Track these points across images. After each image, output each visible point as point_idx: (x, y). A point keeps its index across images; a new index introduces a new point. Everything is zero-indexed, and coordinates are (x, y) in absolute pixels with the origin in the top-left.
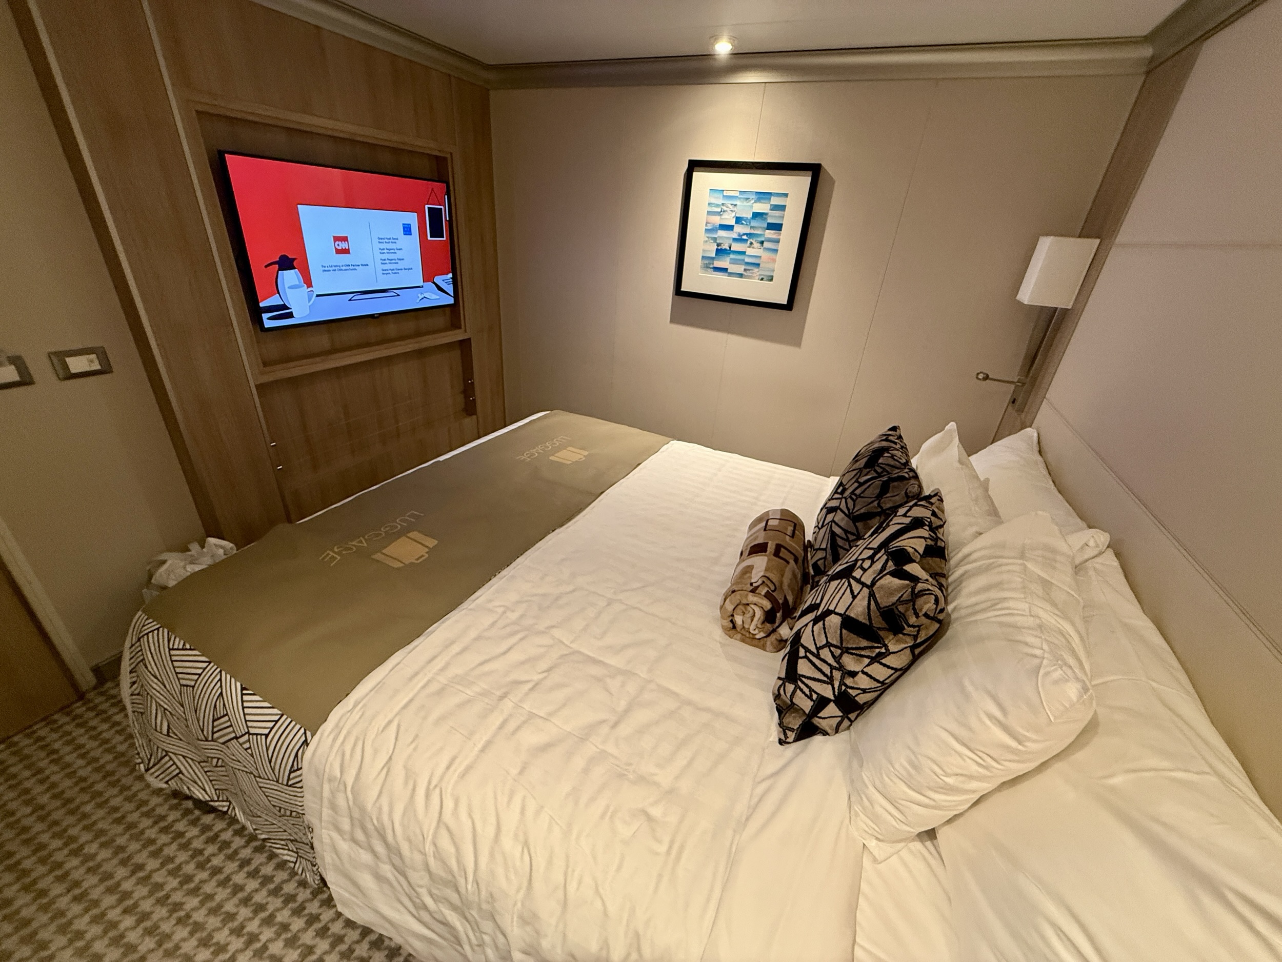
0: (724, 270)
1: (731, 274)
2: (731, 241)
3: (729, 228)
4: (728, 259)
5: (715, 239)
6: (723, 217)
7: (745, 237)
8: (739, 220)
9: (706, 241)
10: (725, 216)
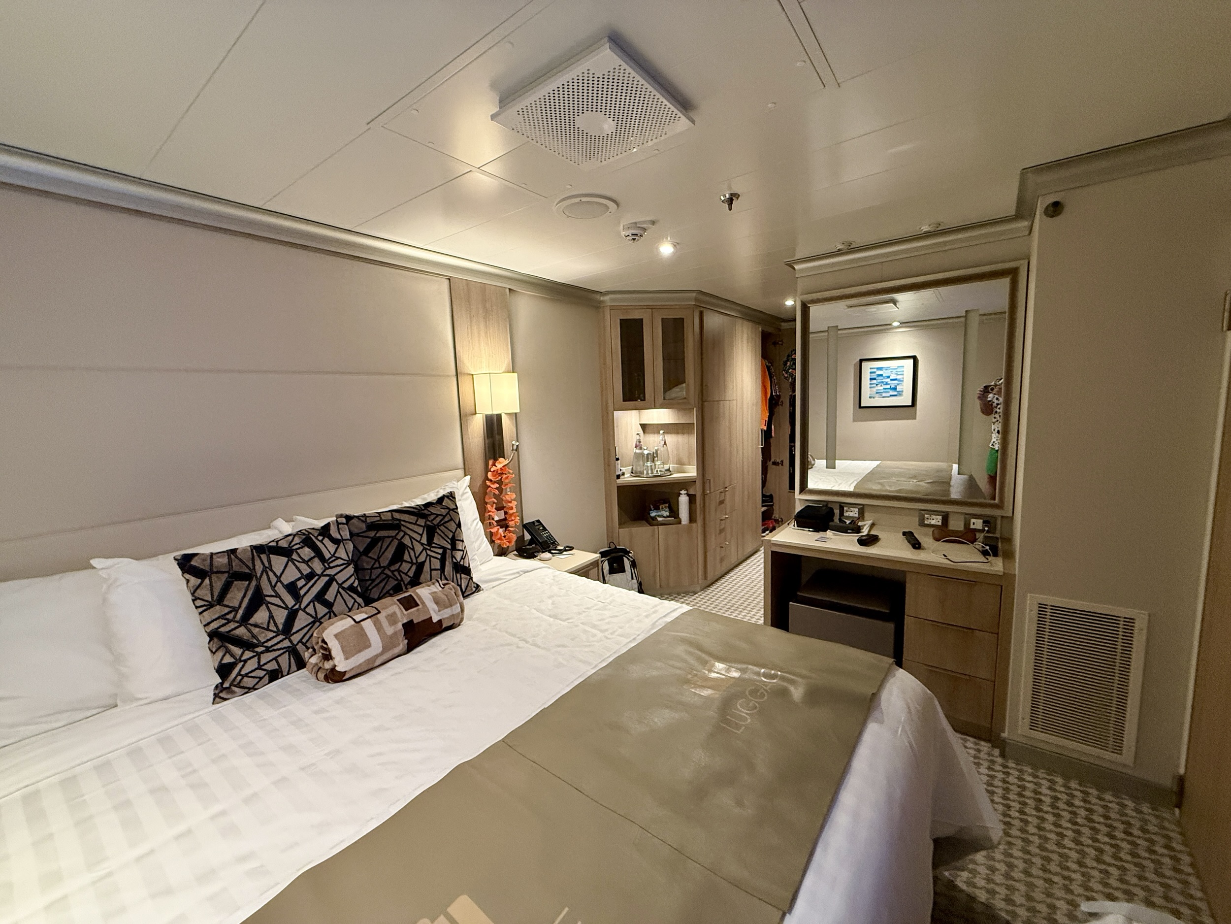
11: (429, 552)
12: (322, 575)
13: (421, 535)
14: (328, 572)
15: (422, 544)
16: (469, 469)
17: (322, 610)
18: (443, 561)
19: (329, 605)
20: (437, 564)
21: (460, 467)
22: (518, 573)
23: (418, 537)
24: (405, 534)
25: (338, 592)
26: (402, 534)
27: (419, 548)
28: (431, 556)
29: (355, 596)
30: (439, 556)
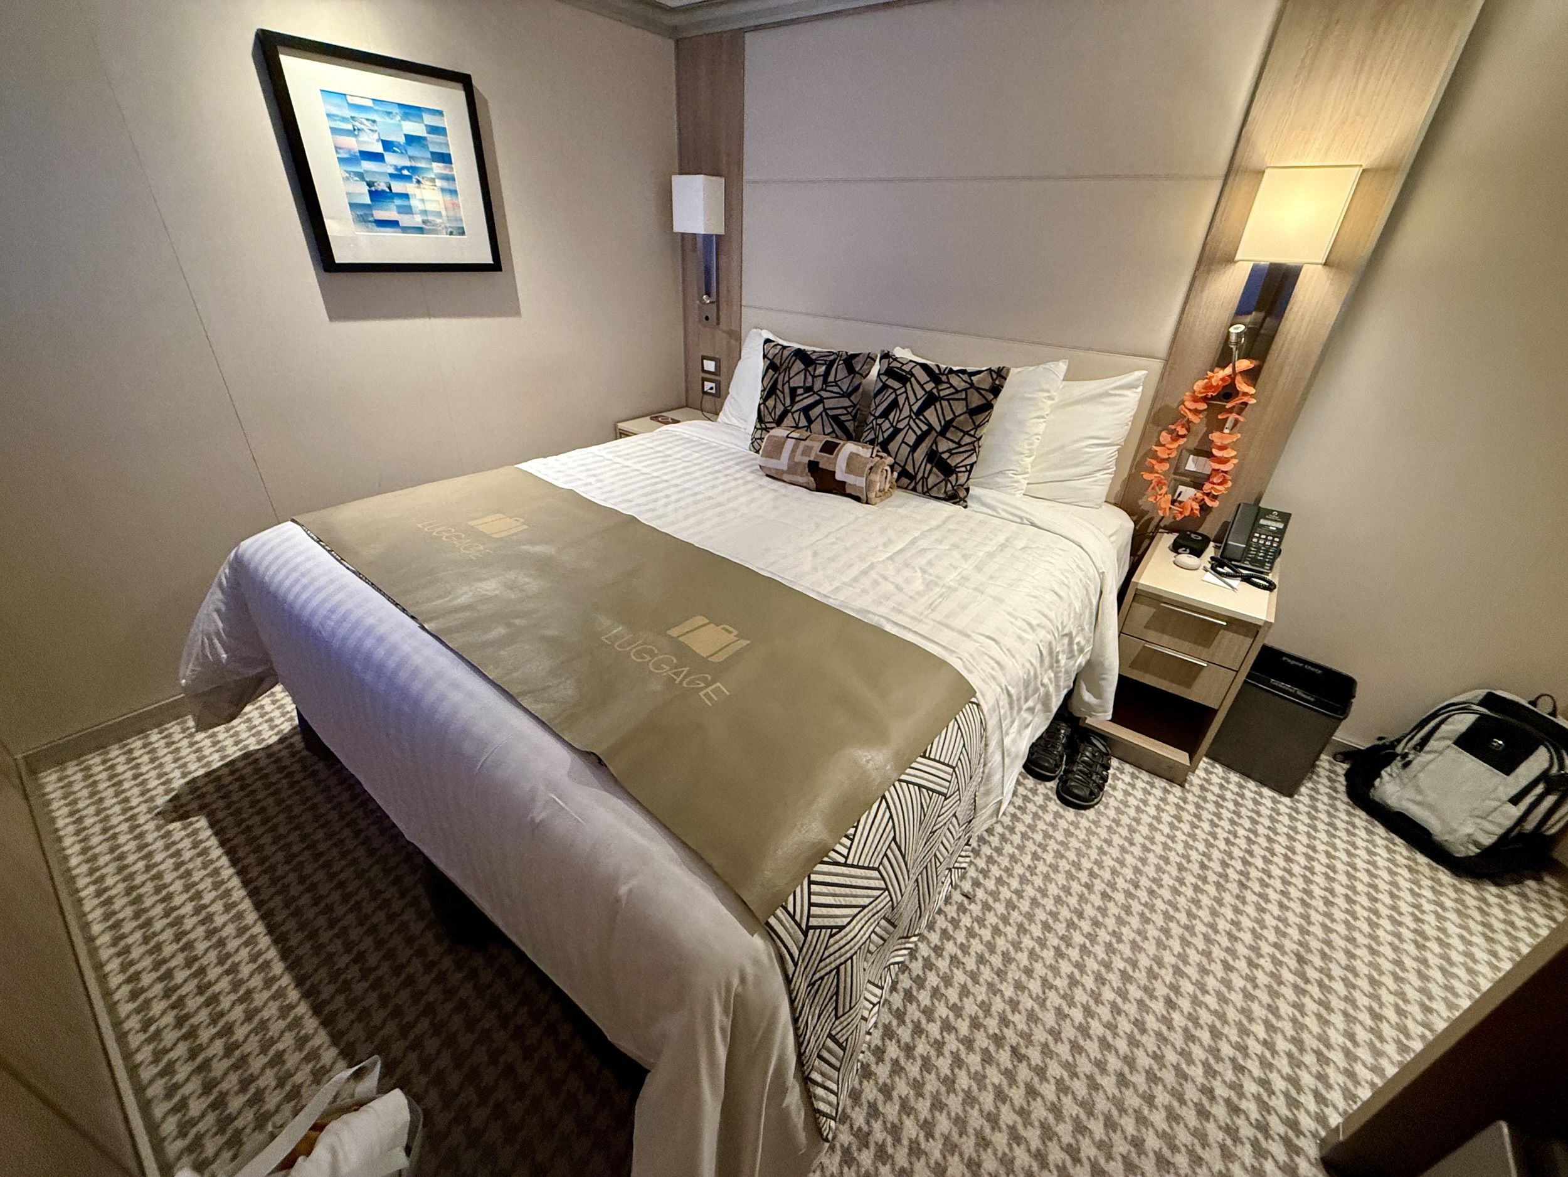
0: (394, 224)
1: (406, 229)
2: (388, 179)
3: (377, 157)
4: (393, 207)
5: (361, 176)
6: (361, 139)
7: (405, 172)
8: (388, 145)
9: (347, 179)
10: (363, 137)
11: (912, 422)
12: (816, 393)
13: (917, 400)
14: (823, 393)
15: (911, 410)
16: (1175, 363)
17: (803, 422)
18: (920, 440)
19: (810, 421)
20: (911, 439)
21: (1159, 355)
22: (1021, 518)
23: (912, 400)
24: (906, 392)
25: (821, 414)
26: (903, 390)
27: (906, 412)
28: (911, 427)
29: (835, 427)
30: (919, 433)
